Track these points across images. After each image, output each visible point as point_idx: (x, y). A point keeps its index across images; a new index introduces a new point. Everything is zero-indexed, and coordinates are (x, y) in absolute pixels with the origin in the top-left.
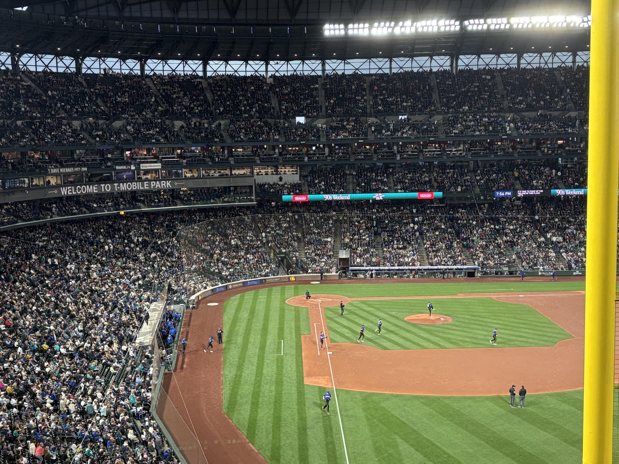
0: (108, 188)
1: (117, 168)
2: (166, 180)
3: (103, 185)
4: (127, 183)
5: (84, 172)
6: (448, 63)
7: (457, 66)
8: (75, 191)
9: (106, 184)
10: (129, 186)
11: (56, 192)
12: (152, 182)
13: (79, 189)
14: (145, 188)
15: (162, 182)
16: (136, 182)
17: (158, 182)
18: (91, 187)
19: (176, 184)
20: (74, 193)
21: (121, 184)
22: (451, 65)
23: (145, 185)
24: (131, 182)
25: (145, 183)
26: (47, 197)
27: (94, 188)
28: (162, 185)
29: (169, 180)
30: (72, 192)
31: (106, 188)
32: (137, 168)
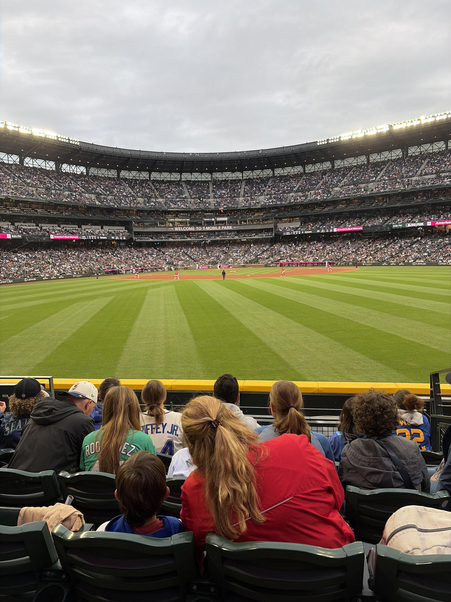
0: (200, 229)
1: (205, 219)
2: (229, 226)
3: (197, 227)
4: (210, 227)
5: (188, 221)
8: (183, 229)
9: (199, 227)
10: (211, 228)
11: (172, 229)
12: (222, 227)
13: (185, 229)
16: (215, 226)
17: (225, 227)
18: (191, 228)
19: (234, 227)
20: (182, 230)
21: (207, 227)
23: (219, 228)
24: (212, 226)
26: (168, 231)
27: (193, 228)
28: (228, 228)
29: (231, 226)
31: (199, 229)
32: (215, 220)
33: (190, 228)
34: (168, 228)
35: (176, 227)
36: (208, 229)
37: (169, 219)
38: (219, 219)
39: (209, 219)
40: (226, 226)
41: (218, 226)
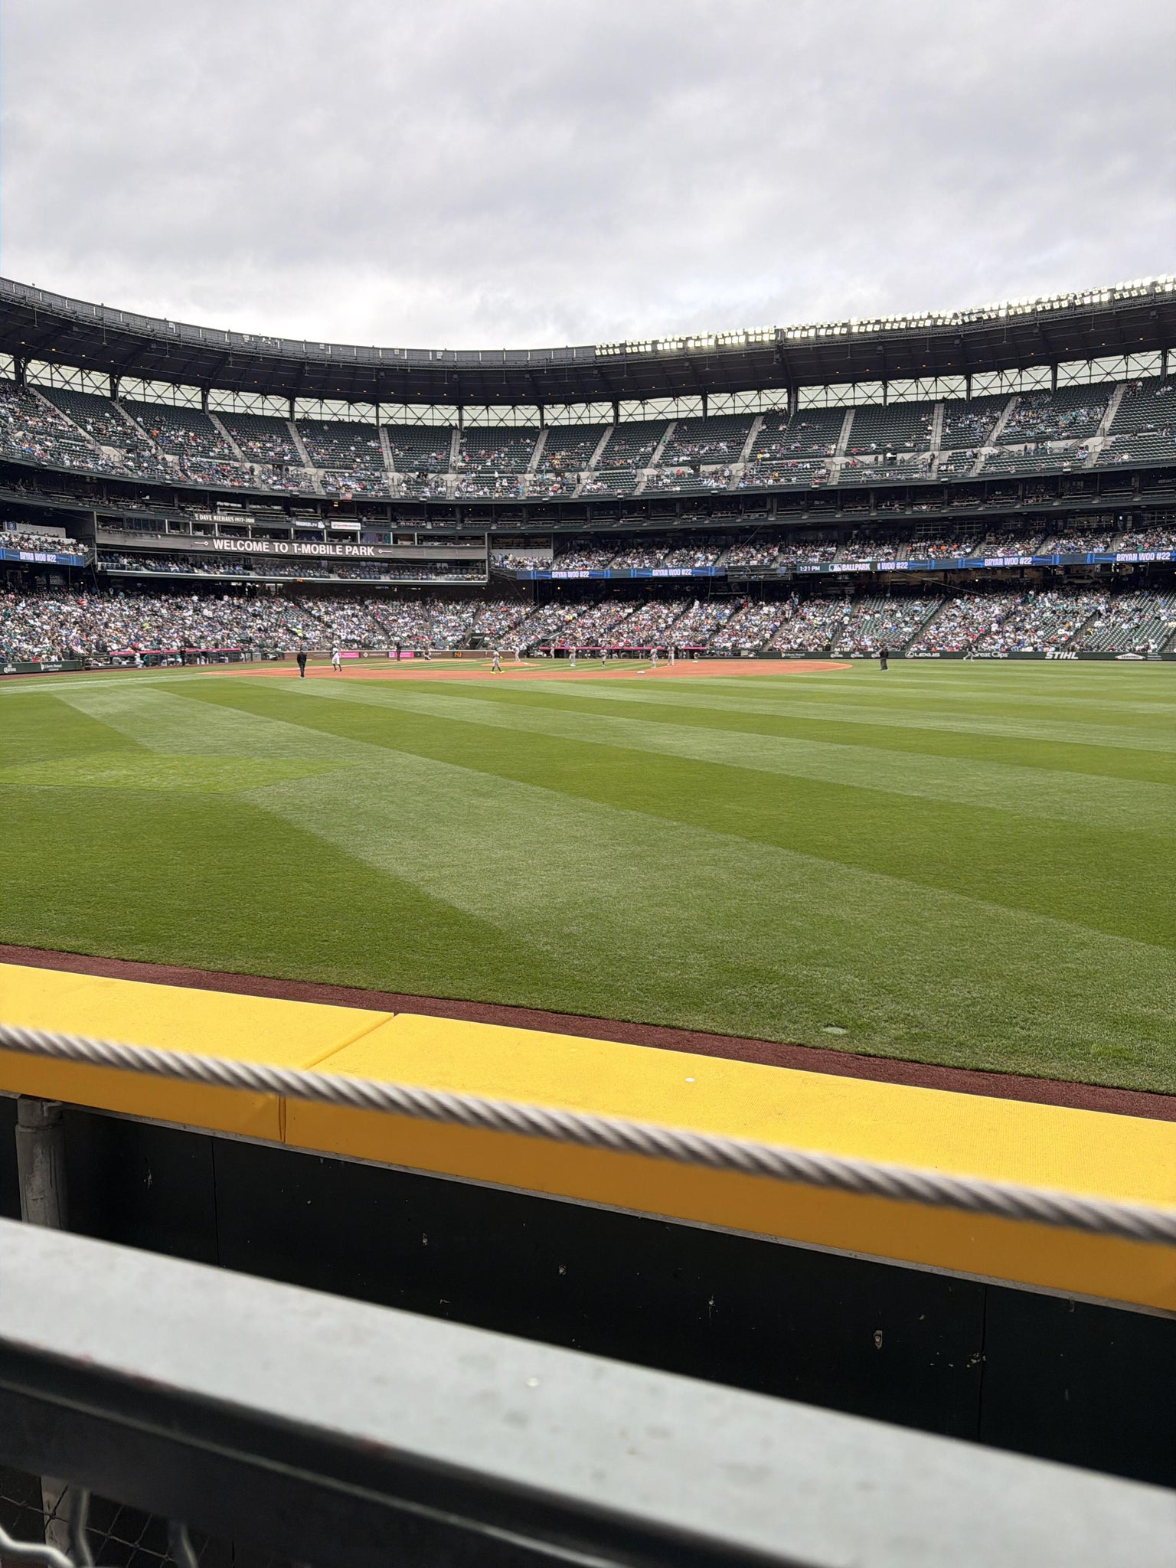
0: (284, 548)
1: (298, 523)
2: (366, 546)
3: (276, 544)
4: (311, 544)
5: (251, 525)
6: (785, 399)
7: (797, 402)
8: (235, 546)
9: (281, 542)
10: (315, 549)
11: (206, 543)
12: (347, 547)
13: (241, 545)
14: (338, 553)
15: (361, 547)
16: (326, 545)
17: (355, 548)
18: (260, 544)
19: (380, 551)
20: (233, 548)
21: (303, 546)
22: (789, 403)
23: (338, 550)
24: (318, 544)
25: (338, 547)
26: (191, 548)
27: (265, 547)
28: (361, 551)
29: (370, 546)
30: (230, 546)
31: (281, 548)
32: (326, 527)
33: (255, 543)
34: (192, 540)
35: (216, 538)
36: (307, 549)
37: (196, 515)
38: (337, 526)
39: (308, 524)
40: (358, 546)
41: (334, 545)
